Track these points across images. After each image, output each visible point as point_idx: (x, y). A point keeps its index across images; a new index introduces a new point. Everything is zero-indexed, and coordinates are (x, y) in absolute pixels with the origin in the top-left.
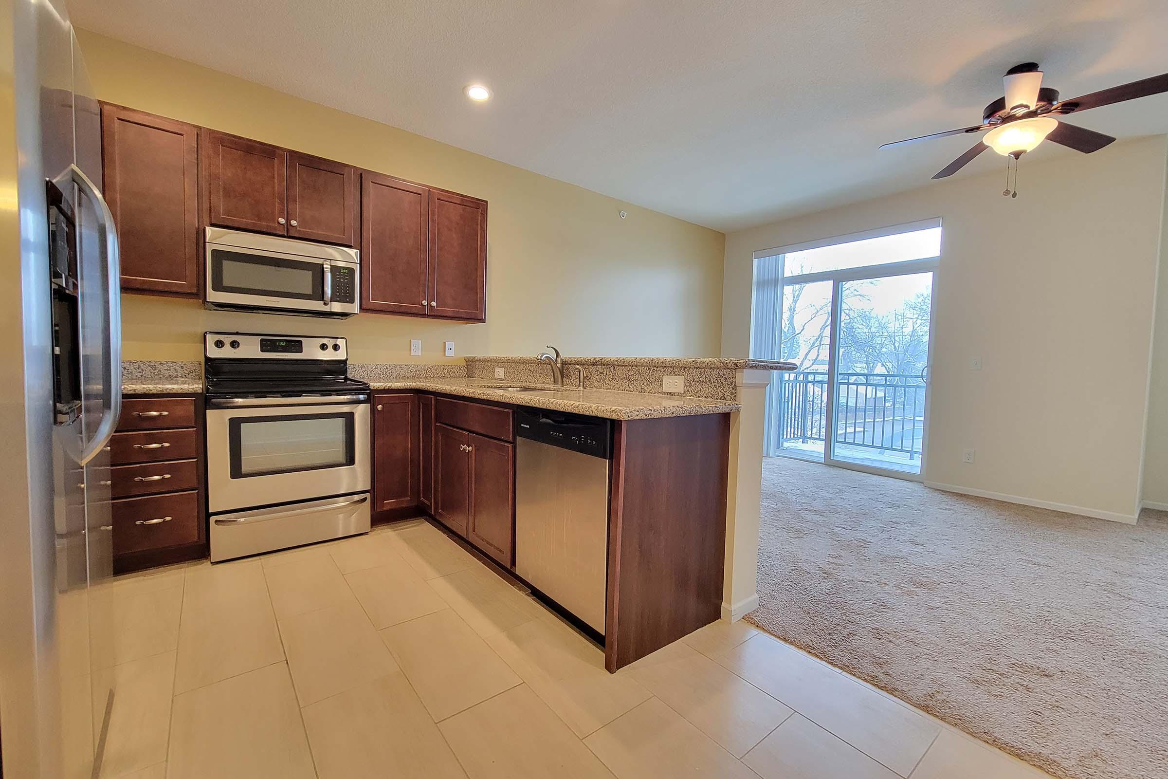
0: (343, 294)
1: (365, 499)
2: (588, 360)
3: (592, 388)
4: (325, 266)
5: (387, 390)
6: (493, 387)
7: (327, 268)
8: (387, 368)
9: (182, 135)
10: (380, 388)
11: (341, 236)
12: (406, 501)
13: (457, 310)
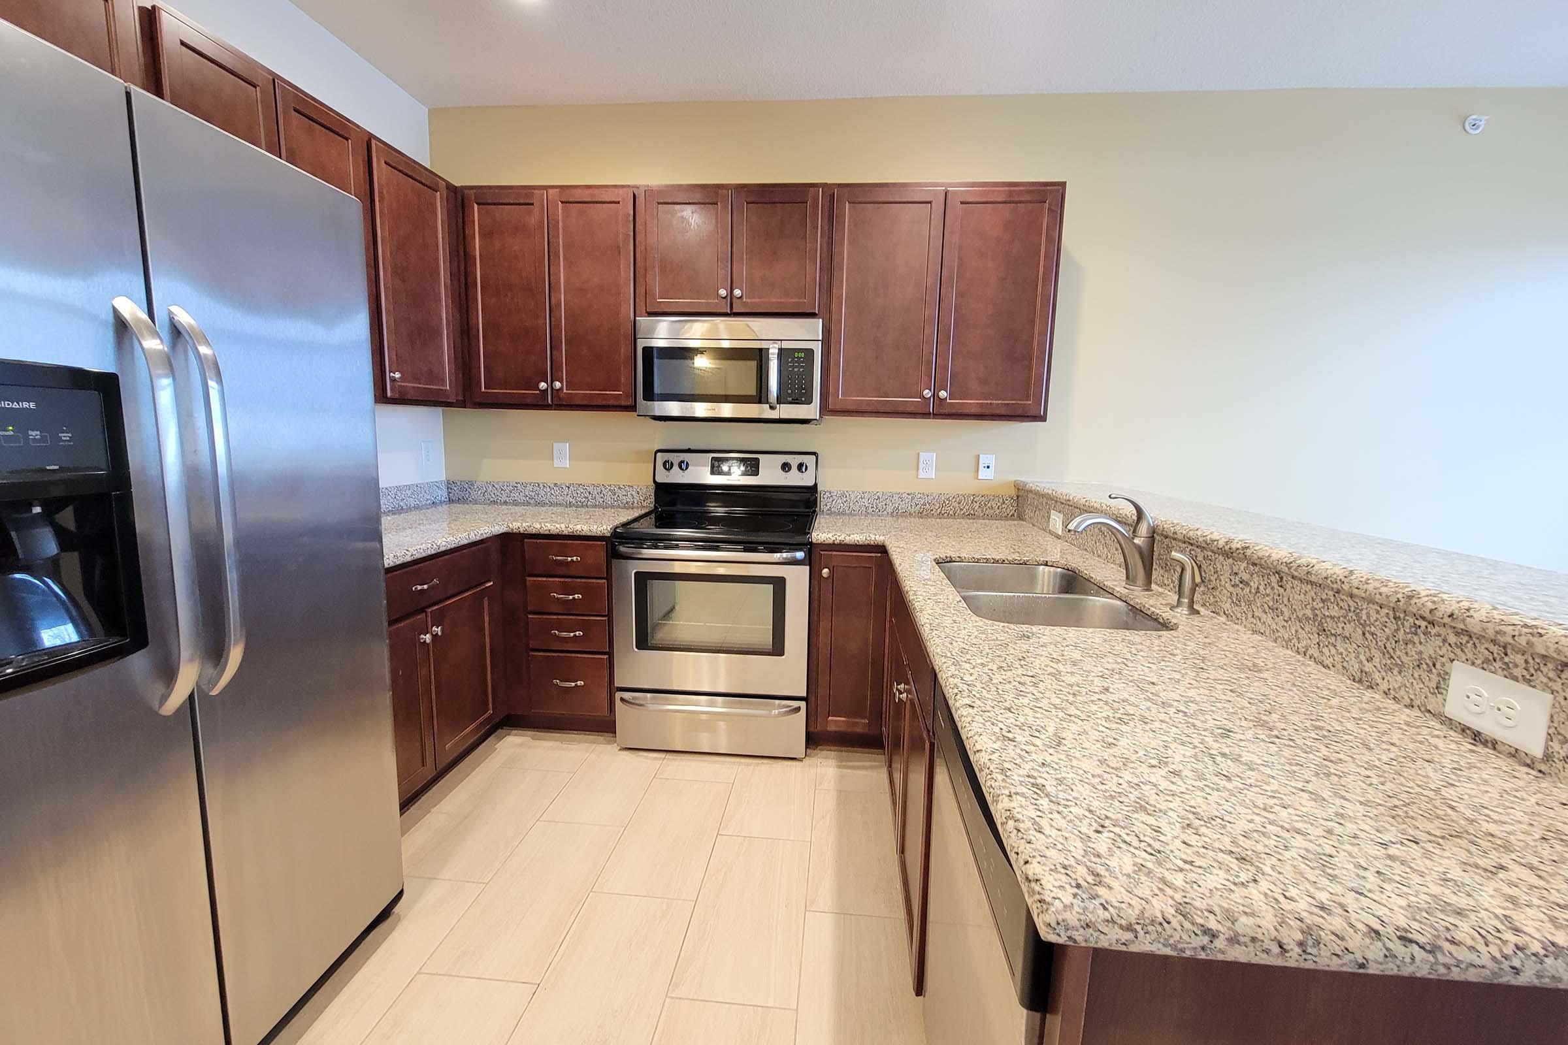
0: (795, 392)
1: (798, 709)
2: (1213, 541)
3: (1218, 614)
4: (770, 351)
5: (838, 544)
6: (1006, 562)
7: (773, 354)
8: (879, 498)
9: (618, 203)
10: (827, 542)
11: (801, 300)
12: (861, 725)
13: (989, 402)
